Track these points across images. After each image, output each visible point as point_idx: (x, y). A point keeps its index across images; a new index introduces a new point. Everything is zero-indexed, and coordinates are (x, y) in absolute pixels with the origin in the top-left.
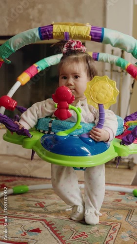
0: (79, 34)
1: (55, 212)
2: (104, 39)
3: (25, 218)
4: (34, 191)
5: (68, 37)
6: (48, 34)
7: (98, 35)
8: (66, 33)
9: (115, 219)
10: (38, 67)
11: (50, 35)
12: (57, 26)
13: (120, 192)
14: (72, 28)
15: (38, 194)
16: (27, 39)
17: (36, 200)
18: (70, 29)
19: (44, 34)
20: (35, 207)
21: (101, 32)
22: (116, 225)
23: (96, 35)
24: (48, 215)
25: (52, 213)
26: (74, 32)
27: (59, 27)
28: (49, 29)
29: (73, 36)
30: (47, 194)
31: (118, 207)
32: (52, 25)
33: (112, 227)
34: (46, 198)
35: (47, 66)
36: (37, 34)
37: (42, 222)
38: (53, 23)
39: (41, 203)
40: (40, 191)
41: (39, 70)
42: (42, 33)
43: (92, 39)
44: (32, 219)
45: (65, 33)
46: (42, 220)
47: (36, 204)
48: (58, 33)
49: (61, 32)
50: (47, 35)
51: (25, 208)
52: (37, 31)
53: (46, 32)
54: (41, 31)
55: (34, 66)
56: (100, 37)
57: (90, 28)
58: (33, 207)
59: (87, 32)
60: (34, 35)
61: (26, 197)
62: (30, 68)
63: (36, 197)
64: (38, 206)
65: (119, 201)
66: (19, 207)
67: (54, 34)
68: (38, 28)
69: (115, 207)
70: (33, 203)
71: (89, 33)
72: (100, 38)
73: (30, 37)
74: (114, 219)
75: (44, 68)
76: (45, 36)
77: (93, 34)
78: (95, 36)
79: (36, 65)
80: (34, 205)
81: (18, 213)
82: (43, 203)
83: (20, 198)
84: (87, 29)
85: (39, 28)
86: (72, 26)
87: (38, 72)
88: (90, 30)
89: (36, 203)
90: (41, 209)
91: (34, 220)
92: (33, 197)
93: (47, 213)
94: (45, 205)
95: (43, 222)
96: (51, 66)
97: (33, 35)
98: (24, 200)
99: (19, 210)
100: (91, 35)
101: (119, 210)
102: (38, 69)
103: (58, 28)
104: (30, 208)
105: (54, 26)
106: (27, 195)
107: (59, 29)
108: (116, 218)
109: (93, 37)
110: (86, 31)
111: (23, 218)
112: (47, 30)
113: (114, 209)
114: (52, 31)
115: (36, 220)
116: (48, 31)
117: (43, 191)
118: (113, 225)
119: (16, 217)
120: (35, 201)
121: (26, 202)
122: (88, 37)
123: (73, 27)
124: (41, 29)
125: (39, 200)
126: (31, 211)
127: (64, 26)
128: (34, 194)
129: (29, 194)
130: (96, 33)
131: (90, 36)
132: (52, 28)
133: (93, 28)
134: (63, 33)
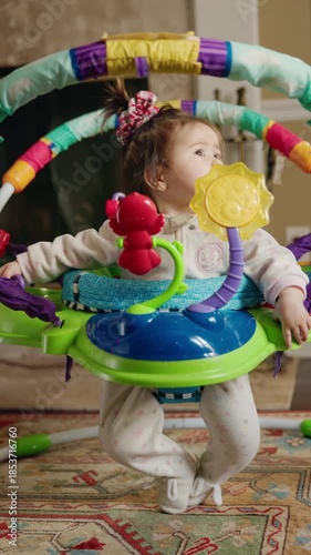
0: (171, 61)
1: (126, 494)
2: (233, 69)
3: (57, 517)
4: (63, 446)
5: (144, 68)
6: (95, 64)
7: (219, 60)
8: (140, 58)
9: (274, 498)
10: (53, 145)
11: (99, 66)
12: (116, 43)
13: (270, 430)
14: (154, 46)
15: (74, 453)
16: (43, 79)
17: (72, 467)
18: (149, 48)
19: (84, 65)
20: (75, 486)
21: (225, 52)
22: (277, 511)
23: (212, 59)
24: (110, 504)
25: (119, 496)
26: (160, 56)
27: (120, 45)
28: (98, 53)
29: (156, 67)
30: (96, 450)
31: (272, 468)
32: (103, 42)
33: (271, 518)
34: (96, 461)
35: (74, 141)
36: (68, 66)
37: (98, 521)
38: (105, 36)
39: (86, 474)
40: (78, 443)
41: (56, 151)
42: (80, 62)
43: (205, 71)
44: (75, 517)
45: (137, 60)
46: (99, 517)
47: (75, 478)
48: (119, 62)
49: (128, 58)
50: (93, 66)
51: (52, 491)
52: (65, 59)
53: (89, 60)
54: (78, 58)
55: (43, 144)
56: (222, 64)
57: (198, 44)
58: (70, 486)
59: (191, 55)
60: (61, 68)
61: (46, 461)
62: (33, 148)
63: (72, 460)
64: (82, 482)
65: (271, 453)
66: (36, 488)
67: (110, 64)
68: (67, 52)
69: (265, 468)
70: (69, 477)
71: (196, 55)
72: (223, 67)
73: (50, 75)
74: (269, 498)
75: (66, 148)
76: (86, 69)
77: (205, 59)
78: (211, 63)
79: (47, 140)
80: (71, 481)
81: (37, 504)
82: (91, 474)
83: (33, 467)
84: (190, 48)
85: (72, 52)
86: (153, 40)
87: (54, 156)
88: (197, 50)
89: (74, 474)
90: (90, 490)
91: (78, 518)
92: (64, 460)
93: (106, 498)
94: (96, 478)
95: (102, 522)
96: (84, 139)
97: (57, 70)
98: (43, 470)
99: (38, 497)
100: (200, 60)
101: (275, 475)
102: (53, 150)
103: (118, 48)
104: (64, 490)
105: (109, 44)
106: (48, 457)
107: (121, 49)
108: (274, 493)
109: (207, 66)
110: (188, 53)
111: (51, 516)
112: (91, 54)
113: (264, 474)
114: (105, 55)
115: (83, 517)
116: (96, 57)
117: (86, 443)
118: (271, 514)
119: (34, 516)
120: (70, 471)
121: (49, 476)
122: (194, 65)
123: (156, 43)
124: (77, 53)
125: (80, 467)
126: (65, 498)
127: (132, 42)
128: (66, 454)
129: (54, 453)
130: (212, 56)
131: (199, 65)
132: (105, 48)
133: (204, 43)
134: (133, 60)
